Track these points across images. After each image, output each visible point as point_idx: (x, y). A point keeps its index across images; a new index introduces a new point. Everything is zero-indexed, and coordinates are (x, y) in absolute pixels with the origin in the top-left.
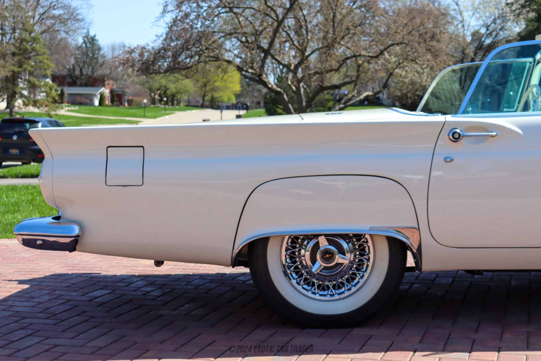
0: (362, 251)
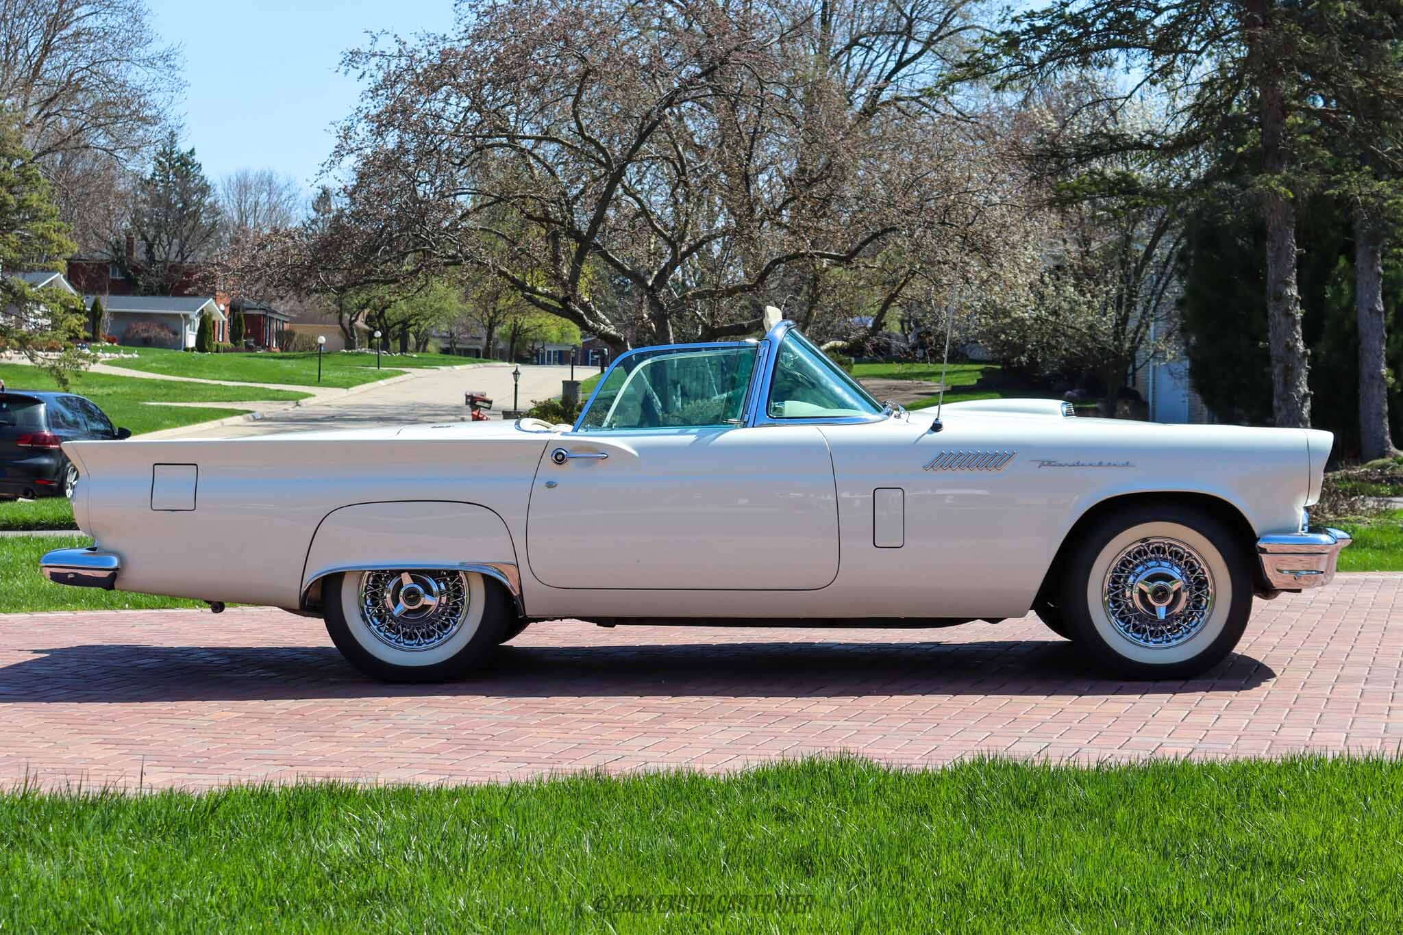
0: (458, 592)
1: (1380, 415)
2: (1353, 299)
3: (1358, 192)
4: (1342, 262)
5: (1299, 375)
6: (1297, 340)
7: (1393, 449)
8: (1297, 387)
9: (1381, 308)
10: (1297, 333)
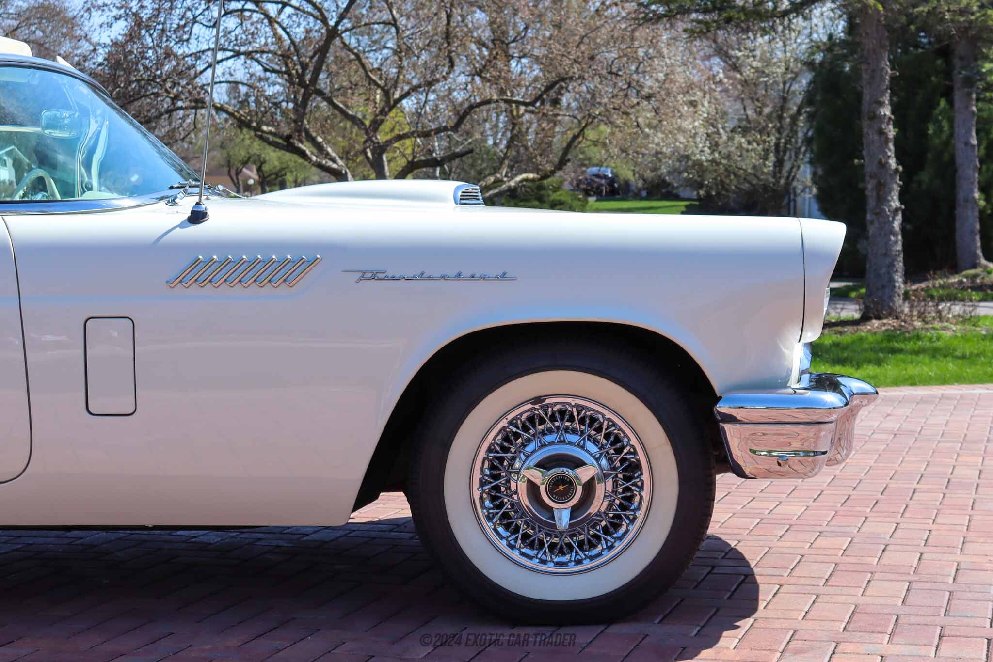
1: (972, 232)
2: (952, 135)
3: (946, 8)
4: (943, 103)
5: (891, 190)
6: (889, 157)
7: (983, 261)
8: (889, 201)
9: (974, 142)
10: (890, 150)
